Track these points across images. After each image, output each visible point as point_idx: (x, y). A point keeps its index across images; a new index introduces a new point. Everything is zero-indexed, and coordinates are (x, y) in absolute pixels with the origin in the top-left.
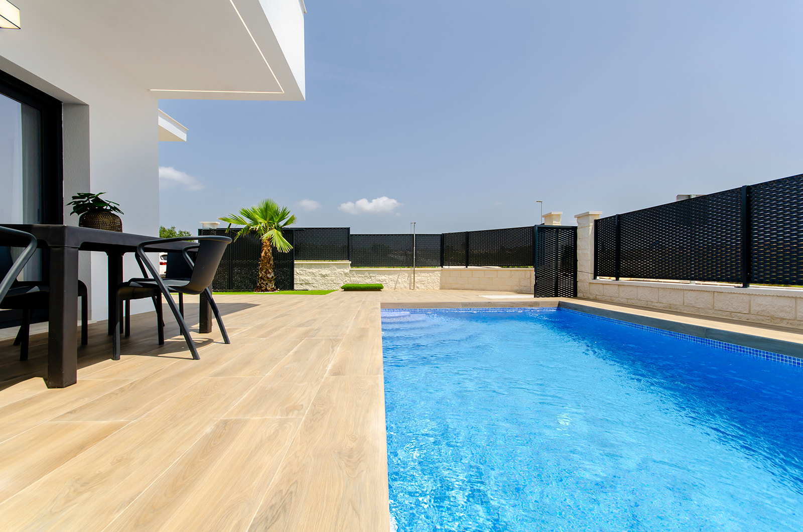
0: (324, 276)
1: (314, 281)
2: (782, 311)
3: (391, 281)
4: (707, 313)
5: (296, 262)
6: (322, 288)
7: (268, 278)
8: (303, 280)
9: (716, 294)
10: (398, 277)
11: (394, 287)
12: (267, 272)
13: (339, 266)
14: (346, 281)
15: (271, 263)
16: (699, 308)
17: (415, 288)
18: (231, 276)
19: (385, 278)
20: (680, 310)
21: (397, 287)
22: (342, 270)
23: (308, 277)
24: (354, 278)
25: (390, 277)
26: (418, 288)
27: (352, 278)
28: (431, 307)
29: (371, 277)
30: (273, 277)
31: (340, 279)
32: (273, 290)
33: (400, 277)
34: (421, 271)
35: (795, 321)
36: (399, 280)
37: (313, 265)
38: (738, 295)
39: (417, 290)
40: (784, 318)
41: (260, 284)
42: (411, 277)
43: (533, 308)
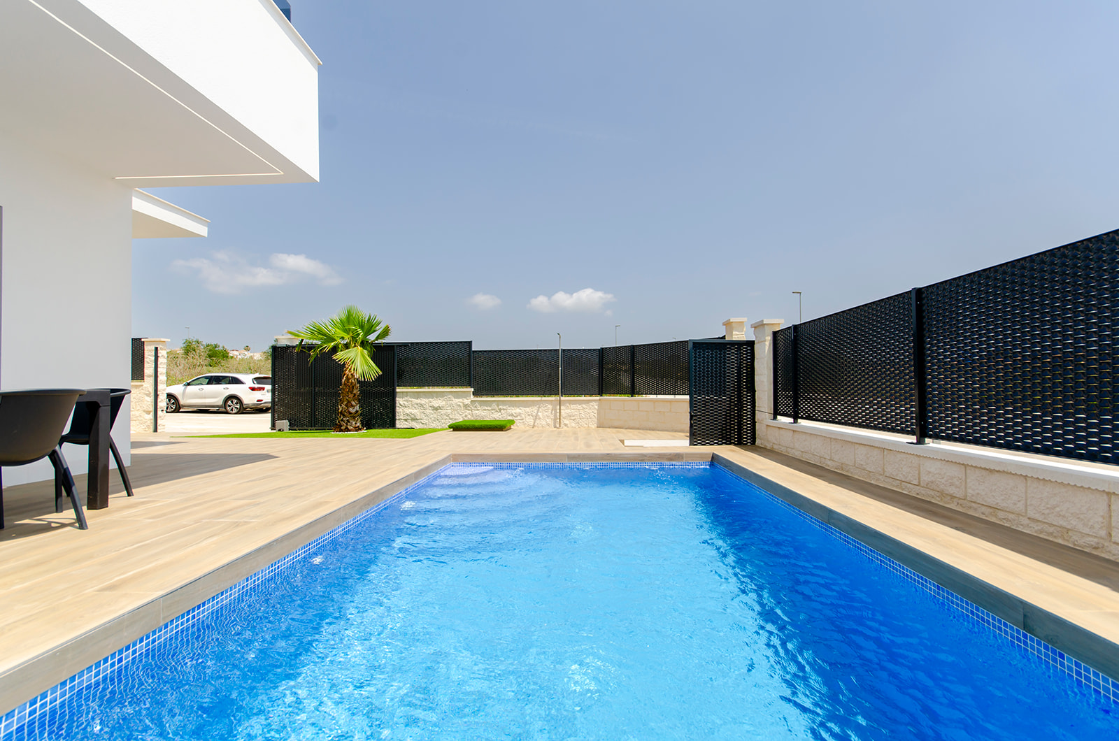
0: (436, 409)
1: (423, 416)
2: (952, 484)
3: (529, 415)
4: (878, 480)
5: (398, 390)
6: (434, 425)
7: (350, 413)
8: (408, 415)
9: (886, 452)
10: (538, 410)
11: (532, 424)
12: (349, 405)
13: (457, 395)
14: (466, 416)
15: (355, 392)
16: (870, 472)
17: (562, 425)
18: (314, 408)
19: (520, 411)
20: (852, 473)
21: (536, 424)
22: (461, 400)
23: (415, 411)
24: (477, 412)
25: (527, 409)
26: (566, 425)
27: (474, 412)
28: (524, 461)
29: (500, 410)
30: (357, 411)
31: (458, 413)
32: (358, 429)
33: (540, 410)
34: (570, 402)
35: (966, 501)
36: (539, 414)
37: (421, 394)
38: (908, 456)
39: (565, 428)
40: (954, 495)
41: (339, 422)
42: (556, 410)
43: (674, 463)
